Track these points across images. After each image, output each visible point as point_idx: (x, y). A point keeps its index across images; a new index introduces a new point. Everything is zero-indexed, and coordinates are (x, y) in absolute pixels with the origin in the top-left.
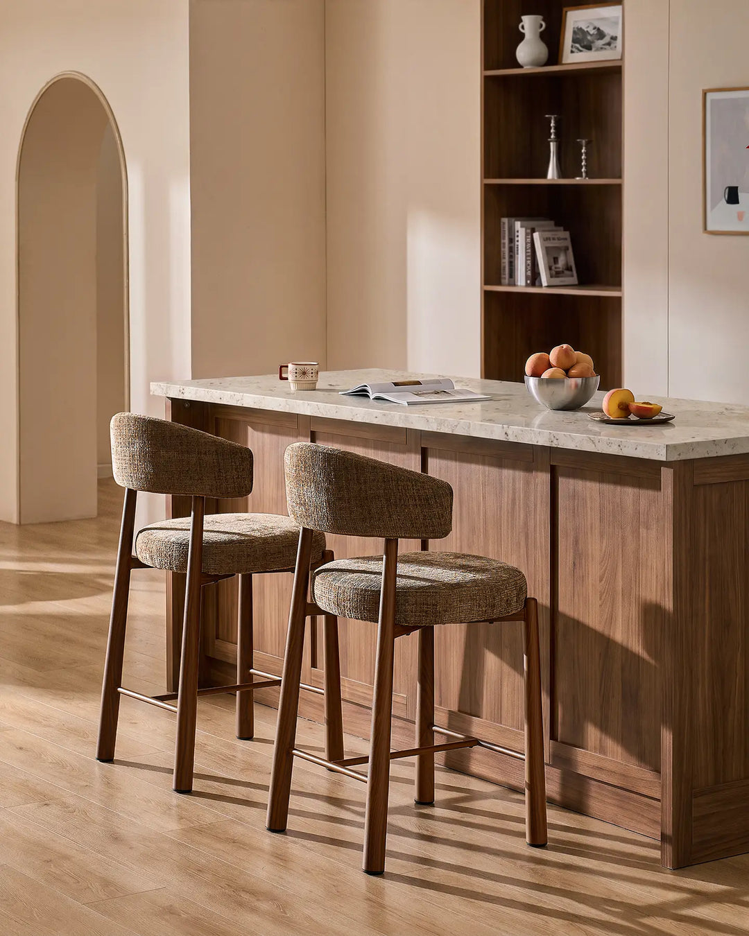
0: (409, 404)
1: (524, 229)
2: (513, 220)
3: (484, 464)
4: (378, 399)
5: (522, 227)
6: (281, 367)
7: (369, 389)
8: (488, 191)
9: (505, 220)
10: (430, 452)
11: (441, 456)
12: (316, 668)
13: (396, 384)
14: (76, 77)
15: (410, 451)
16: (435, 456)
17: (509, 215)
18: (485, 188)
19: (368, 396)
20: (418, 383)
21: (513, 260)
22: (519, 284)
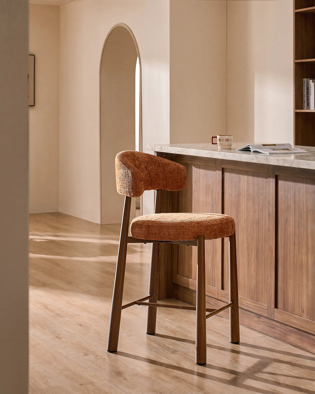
0: (270, 154)
1: (313, 83)
2: (309, 79)
3: (306, 183)
4: (254, 152)
5: (312, 82)
6: (213, 137)
7: (250, 147)
8: (297, 65)
9: (305, 80)
10: (279, 177)
11: (285, 180)
12: (224, 290)
13: (264, 145)
14: (122, 26)
15: (270, 177)
16: (282, 179)
17: (307, 77)
18: (295, 64)
19: (250, 151)
20: (275, 145)
21: (309, 98)
22: (311, 109)
